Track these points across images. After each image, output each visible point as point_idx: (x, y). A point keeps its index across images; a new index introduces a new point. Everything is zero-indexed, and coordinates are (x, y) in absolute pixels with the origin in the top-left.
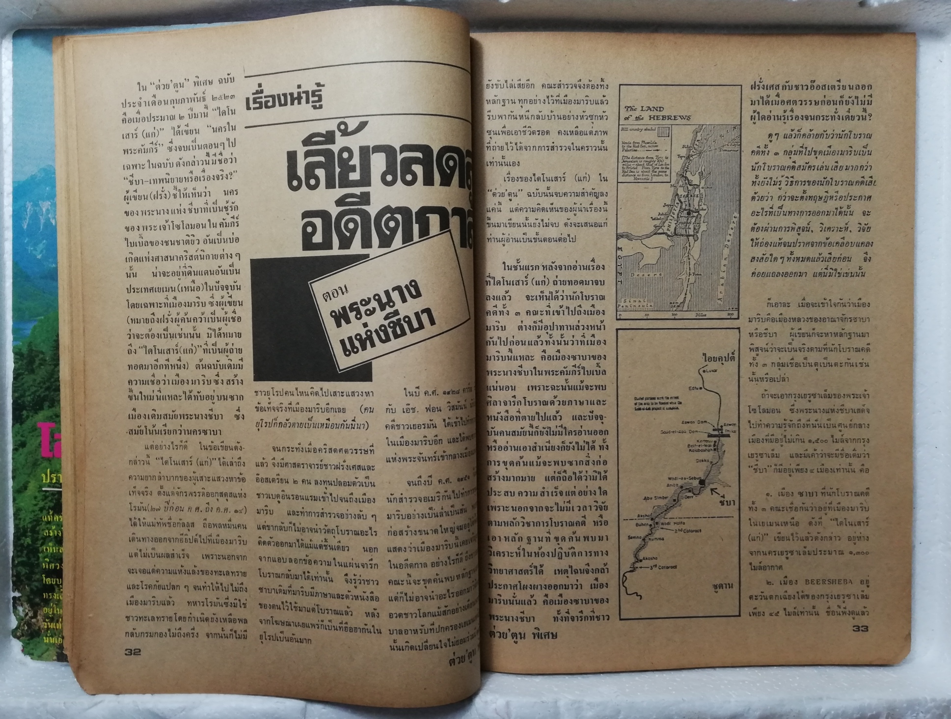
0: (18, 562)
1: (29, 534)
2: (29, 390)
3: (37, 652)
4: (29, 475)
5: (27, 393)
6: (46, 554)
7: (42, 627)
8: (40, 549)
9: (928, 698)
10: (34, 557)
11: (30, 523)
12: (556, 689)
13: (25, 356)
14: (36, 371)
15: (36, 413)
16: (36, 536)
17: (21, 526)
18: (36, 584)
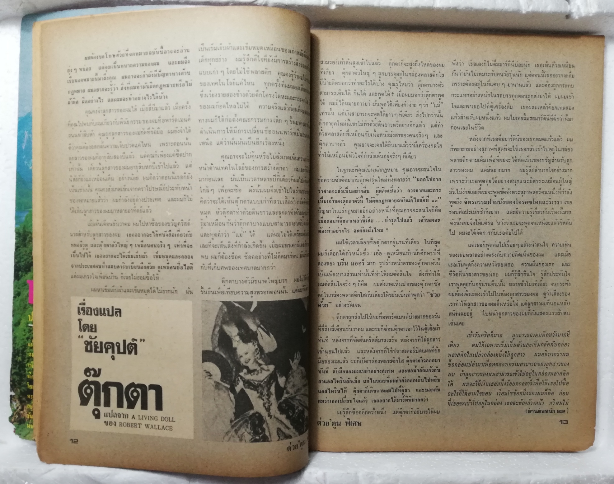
0: (14, 373)
1: (20, 354)
2: (23, 258)
3: (23, 433)
4: (22, 315)
5: (22, 260)
6: (29, 369)
7: (26, 417)
8: (26, 365)
9: (601, 475)
10: (23, 370)
11: (21, 347)
12: (356, 465)
13: (21, 235)
14: (27, 245)
15: (26, 274)
16: (24, 356)
17: (16, 348)
18: (23, 388)
